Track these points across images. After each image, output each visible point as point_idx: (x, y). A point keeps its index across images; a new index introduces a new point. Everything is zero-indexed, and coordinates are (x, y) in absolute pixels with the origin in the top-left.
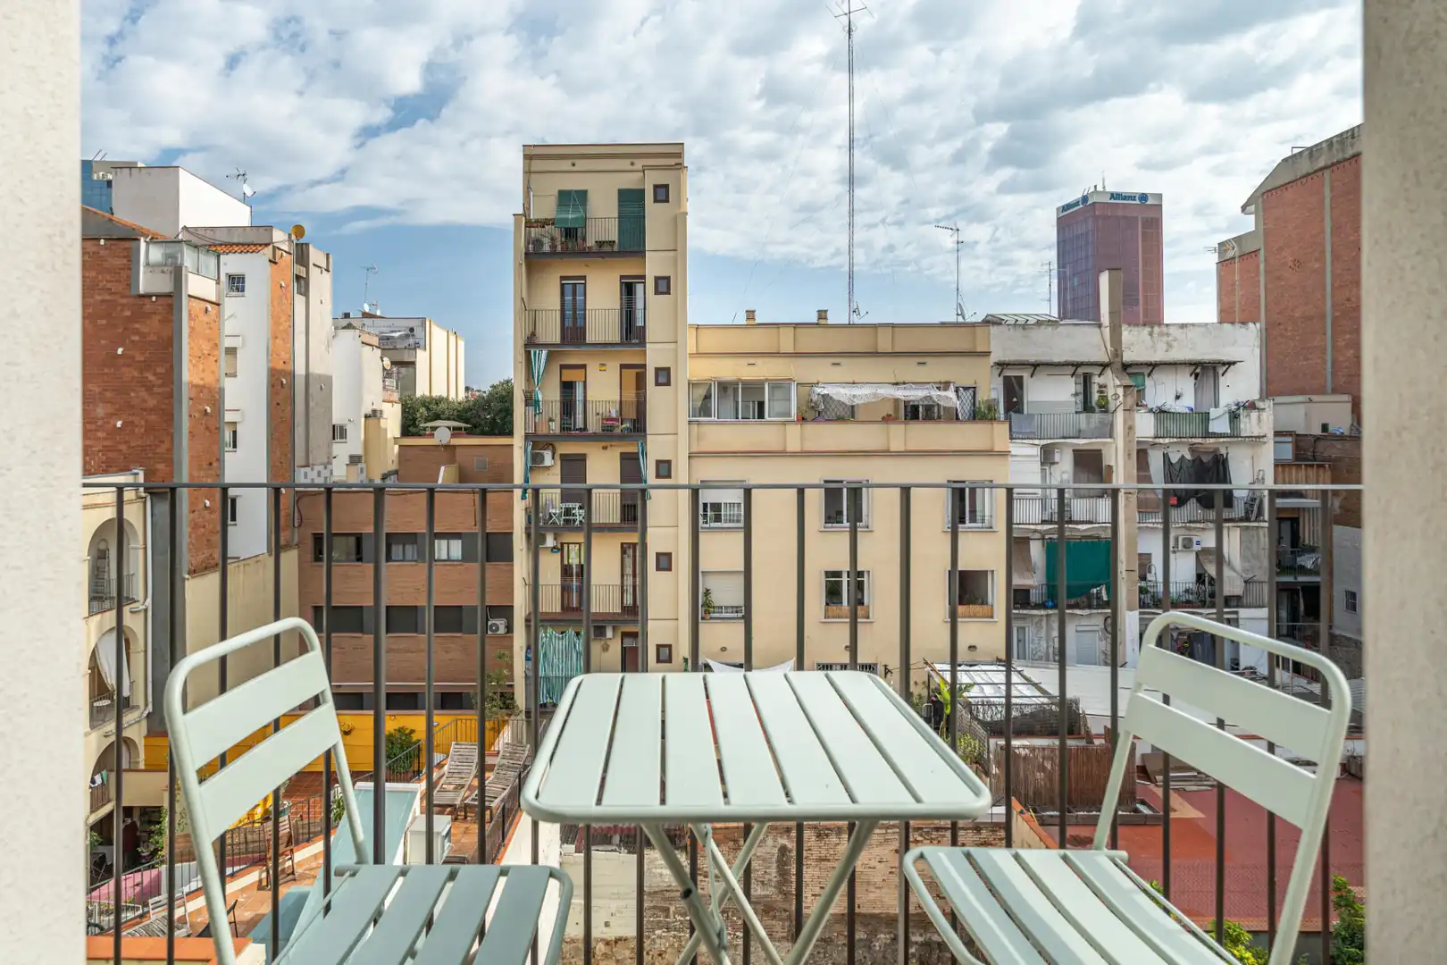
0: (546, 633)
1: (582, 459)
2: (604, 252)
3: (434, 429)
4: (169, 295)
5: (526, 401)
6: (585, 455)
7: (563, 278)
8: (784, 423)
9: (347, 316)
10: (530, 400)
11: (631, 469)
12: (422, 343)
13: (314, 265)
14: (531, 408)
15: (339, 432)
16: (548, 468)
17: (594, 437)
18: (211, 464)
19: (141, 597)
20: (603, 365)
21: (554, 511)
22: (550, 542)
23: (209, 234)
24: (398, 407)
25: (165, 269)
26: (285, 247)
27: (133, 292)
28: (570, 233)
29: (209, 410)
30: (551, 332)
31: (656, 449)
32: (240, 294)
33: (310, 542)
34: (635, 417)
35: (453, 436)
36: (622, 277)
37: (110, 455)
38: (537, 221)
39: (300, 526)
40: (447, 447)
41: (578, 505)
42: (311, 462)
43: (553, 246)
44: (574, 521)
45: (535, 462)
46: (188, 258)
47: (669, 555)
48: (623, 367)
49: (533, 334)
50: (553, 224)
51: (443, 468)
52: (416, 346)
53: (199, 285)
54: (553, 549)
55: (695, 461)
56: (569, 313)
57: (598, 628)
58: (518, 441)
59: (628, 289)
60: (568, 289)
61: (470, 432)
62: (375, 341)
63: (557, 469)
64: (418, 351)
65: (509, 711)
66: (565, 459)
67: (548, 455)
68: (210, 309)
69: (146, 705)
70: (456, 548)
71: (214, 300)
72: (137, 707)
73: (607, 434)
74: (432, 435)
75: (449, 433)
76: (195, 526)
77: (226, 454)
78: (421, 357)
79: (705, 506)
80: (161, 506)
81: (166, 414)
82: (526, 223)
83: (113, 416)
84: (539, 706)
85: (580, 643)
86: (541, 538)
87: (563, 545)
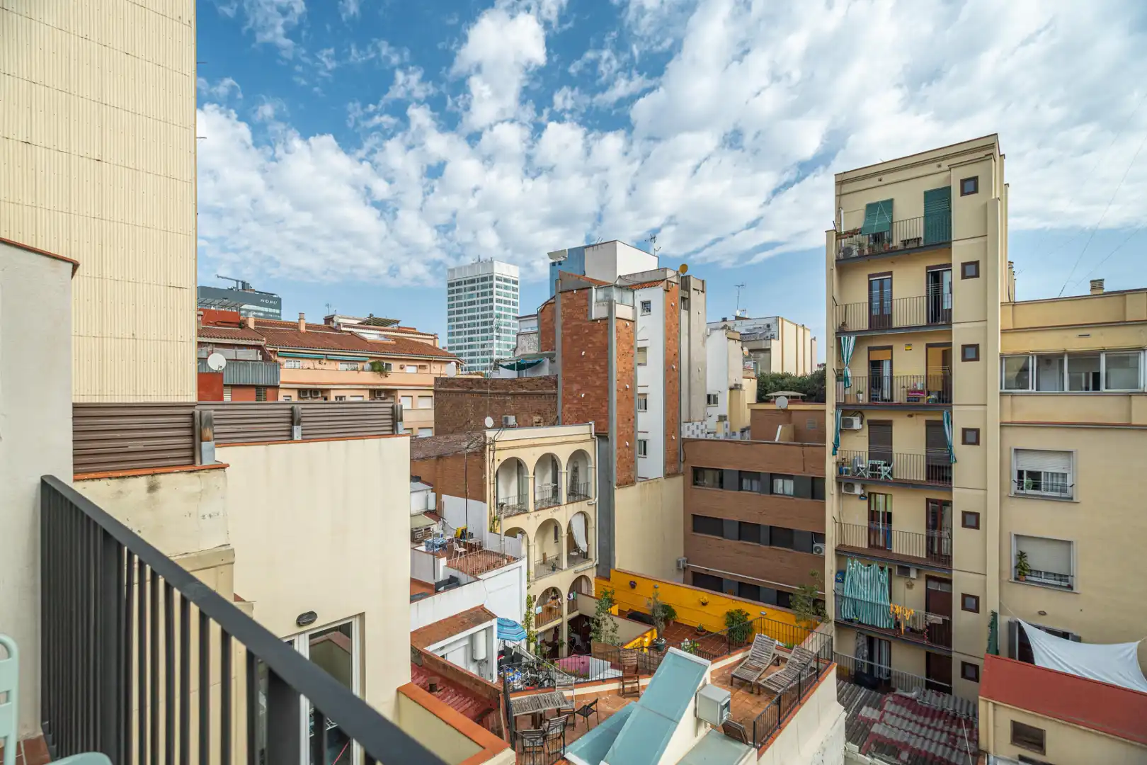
0: (852, 563)
1: (888, 424)
2: (911, 249)
3: (776, 397)
4: (606, 319)
5: (837, 377)
6: (891, 421)
7: (870, 276)
8: (1129, 395)
9: (724, 320)
10: (841, 377)
11: (936, 435)
12: (776, 335)
13: (694, 289)
14: (841, 384)
15: (711, 399)
16: (856, 431)
17: (900, 408)
18: (629, 420)
19: (593, 496)
20: (909, 345)
21: (861, 466)
22: (858, 490)
23: (632, 279)
24: (755, 382)
25: (605, 303)
26: (675, 280)
27: (589, 318)
28: (878, 238)
29: (628, 387)
30: (860, 320)
31: (962, 418)
32: (648, 313)
33: (690, 471)
34: (940, 390)
35: (790, 403)
36: (928, 268)
37: (579, 413)
38: (846, 233)
39: (684, 461)
40: (785, 411)
41: (883, 462)
42: (692, 419)
43: (861, 251)
44: (880, 475)
45: (844, 428)
46: (616, 295)
47: (977, 515)
48: (928, 346)
49: (844, 324)
50: (860, 233)
51: (780, 427)
52: (772, 337)
53: (622, 311)
54: (861, 497)
55: (1007, 431)
56: (876, 304)
57: (904, 567)
58: (830, 408)
59: (935, 277)
60: (876, 285)
61: (804, 400)
62: (738, 337)
63: (865, 432)
64: (772, 341)
65: (820, 618)
66: (872, 424)
67: (857, 424)
68: (628, 324)
69: (596, 559)
70: (789, 487)
71: (631, 318)
72: (591, 560)
73: (912, 405)
74: (774, 402)
75: (786, 401)
76: (620, 457)
77: (639, 413)
78: (775, 345)
79: (1020, 473)
80: (604, 445)
81: (606, 390)
82: (837, 236)
83: (579, 391)
84: (846, 620)
85: (884, 577)
86: (850, 486)
87: (870, 494)
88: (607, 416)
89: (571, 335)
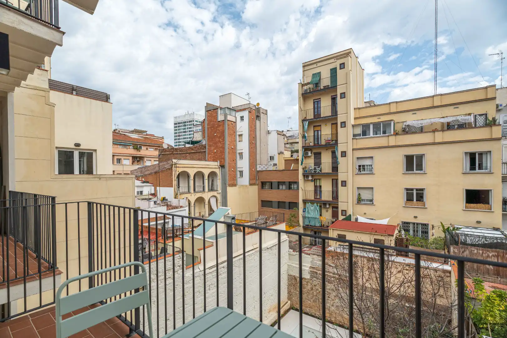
0: (308, 204)
1: (320, 153)
2: (326, 89)
4: (224, 120)
5: (302, 137)
7: (314, 100)
8: (388, 136)
10: (304, 137)
11: (334, 156)
13: (262, 113)
14: (304, 139)
15: (272, 158)
16: (310, 156)
17: (324, 147)
18: (234, 161)
19: (219, 189)
20: (326, 124)
21: (311, 168)
22: (310, 178)
24: (290, 152)
25: (223, 115)
26: (254, 108)
27: (217, 121)
28: (316, 85)
29: (233, 147)
30: (311, 116)
31: (341, 148)
32: (243, 121)
33: (260, 183)
34: (335, 139)
36: (332, 96)
37: (214, 158)
38: (305, 84)
39: (258, 179)
41: (318, 167)
43: (310, 90)
44: (317, 171)
45: (306, 155)
46: (227, 111)
47: (345, 181)
48: (332, 124)
49: (304, 117)
50: (310, 84)
53: (230, 118)
54: (312, 180)
55: (354, 151)
56: (316, 110)
57: (325, 204)
58: (300, 148)
59: (334, 99)
60: (316, 103)
63: (313, 157)
66: (315, 154)
67: (310, 154)
68: (233, 123)
71: (234, 121)
73: (327, 146)
76: (230, 175)
79: (360, 166)
80: (223, 170)
81: (224, 148)
82: (302, 85)
83: (214, 149)
84: (306, 225)
85: (318, 208)
86: (308, 176)
87: (315, 179)
88: (224, 159)
89: (211, 127)
